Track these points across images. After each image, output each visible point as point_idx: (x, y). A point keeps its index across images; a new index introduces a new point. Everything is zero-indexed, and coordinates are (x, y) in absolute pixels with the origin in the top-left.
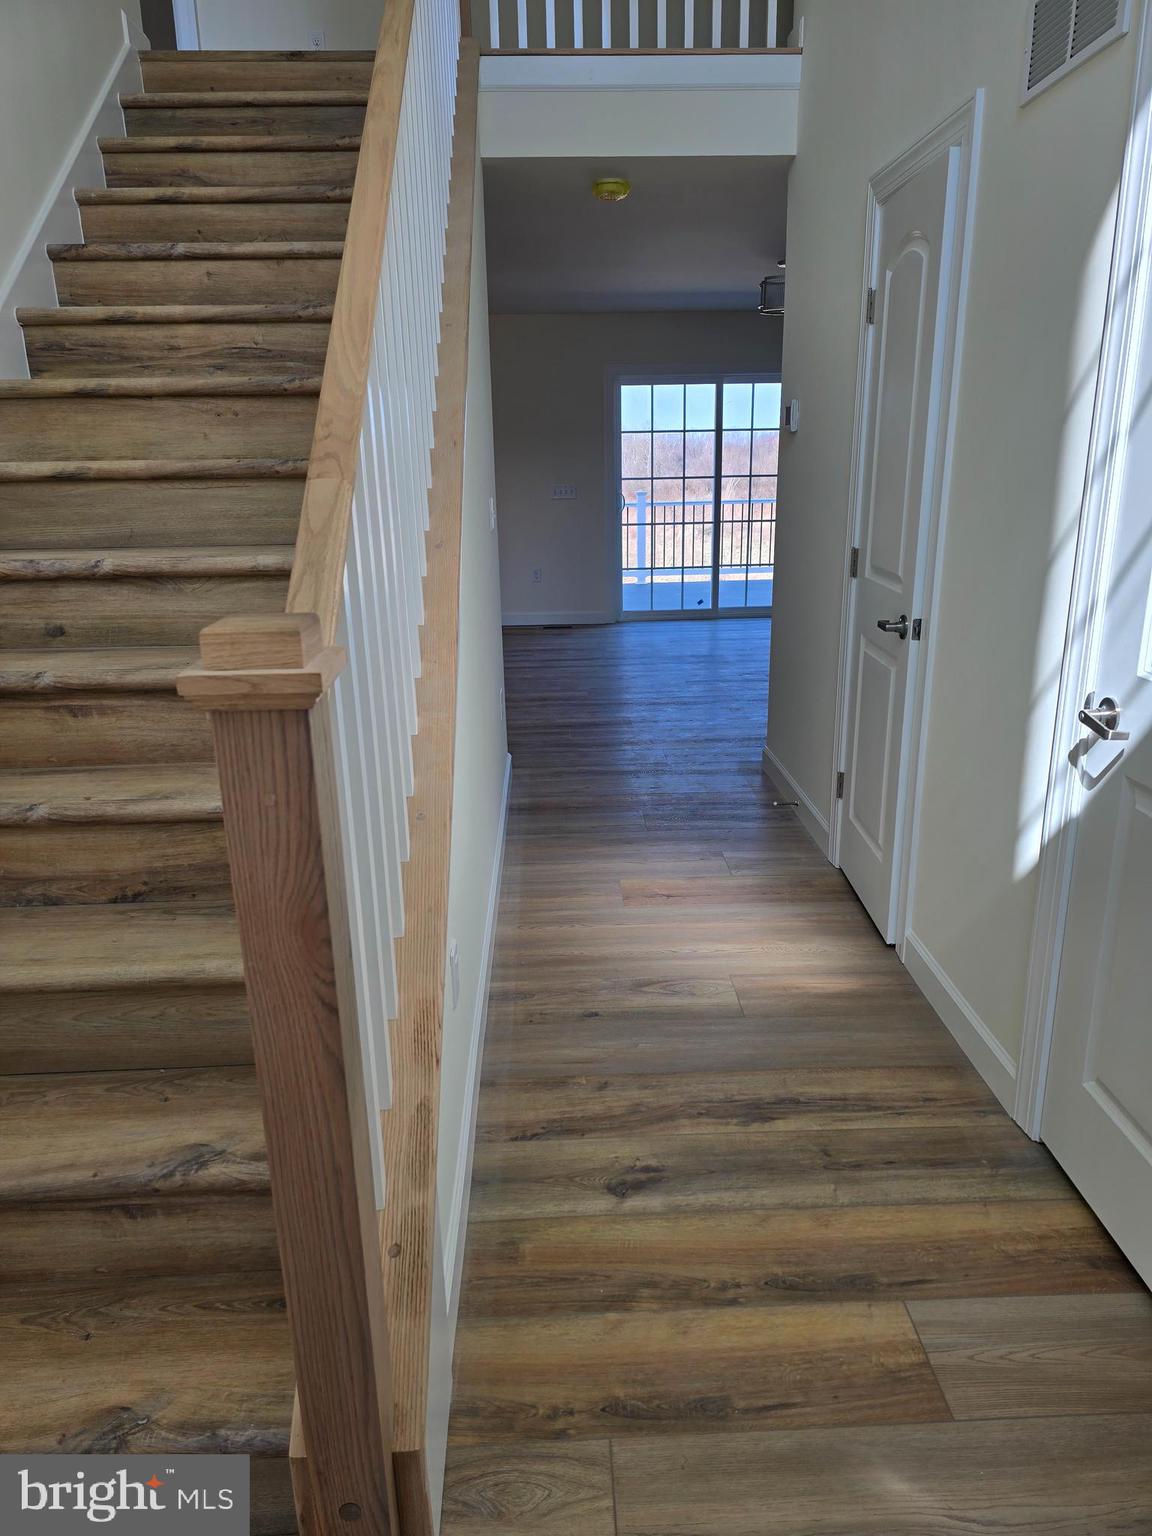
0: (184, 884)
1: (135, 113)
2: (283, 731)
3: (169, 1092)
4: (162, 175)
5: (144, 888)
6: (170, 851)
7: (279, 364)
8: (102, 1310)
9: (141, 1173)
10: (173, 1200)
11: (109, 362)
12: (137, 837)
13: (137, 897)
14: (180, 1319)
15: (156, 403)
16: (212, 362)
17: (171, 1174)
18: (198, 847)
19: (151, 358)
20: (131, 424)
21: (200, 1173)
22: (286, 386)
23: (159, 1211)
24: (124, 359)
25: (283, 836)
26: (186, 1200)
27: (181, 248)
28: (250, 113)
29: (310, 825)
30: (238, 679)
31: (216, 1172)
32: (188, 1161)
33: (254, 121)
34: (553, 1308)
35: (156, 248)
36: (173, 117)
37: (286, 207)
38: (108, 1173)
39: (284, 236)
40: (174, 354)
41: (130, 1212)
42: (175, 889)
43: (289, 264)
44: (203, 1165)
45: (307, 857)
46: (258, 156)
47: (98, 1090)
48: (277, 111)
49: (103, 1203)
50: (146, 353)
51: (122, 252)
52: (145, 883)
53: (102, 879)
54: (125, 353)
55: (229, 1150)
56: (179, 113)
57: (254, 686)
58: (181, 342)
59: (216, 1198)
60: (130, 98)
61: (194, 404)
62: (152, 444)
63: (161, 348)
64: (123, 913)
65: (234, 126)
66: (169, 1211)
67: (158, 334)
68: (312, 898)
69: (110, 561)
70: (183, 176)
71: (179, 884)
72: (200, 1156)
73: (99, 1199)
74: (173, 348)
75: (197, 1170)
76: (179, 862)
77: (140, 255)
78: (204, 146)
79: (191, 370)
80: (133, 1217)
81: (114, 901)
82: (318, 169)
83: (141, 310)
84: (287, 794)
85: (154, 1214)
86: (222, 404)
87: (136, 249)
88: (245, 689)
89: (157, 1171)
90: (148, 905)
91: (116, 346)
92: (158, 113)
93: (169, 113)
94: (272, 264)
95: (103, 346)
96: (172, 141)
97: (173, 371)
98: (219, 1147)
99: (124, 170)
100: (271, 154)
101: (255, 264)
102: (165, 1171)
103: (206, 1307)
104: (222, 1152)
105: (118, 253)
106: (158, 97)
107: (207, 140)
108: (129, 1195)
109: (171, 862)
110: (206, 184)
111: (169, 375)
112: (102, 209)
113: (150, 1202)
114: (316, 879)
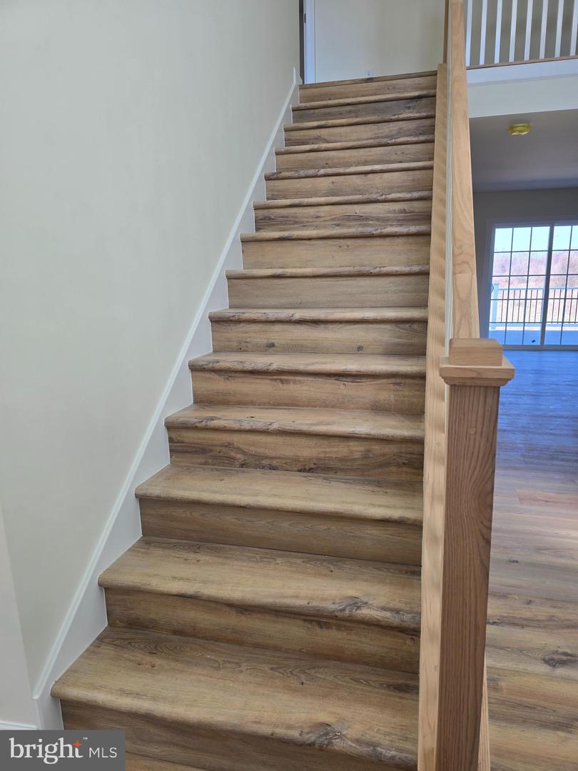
0: (333, 466)
1: (296, 112)
2: (486, 397)
3: (332, 568)
4: (310, 139)
5: (314, 466)
6: (327, 450)
7: (366, 222)
8: (306, 671)
9: (330, 606)
10: (341, 623)
11: (290, 224)
12: (313, 442)
13: (310, 470)
14: (344, 684)
15: (313, 242)
16: (334, 222)
17: (343, 610)
18: (341, 449)
19: (308, 222)
20: (300, 251)
21: (358, 612)
22: (374, 232)
23: (334, 627)
24: (296, 222)
25: (476, 451)
26: (348, 624)
27: (322, 171)
28: (348, 108)
29: (491, 445)
30: (471, 370)
31: (365, 612)
32: (351, 605)
33: (350, 112)
34: (525, 722)
35: (311, 172)
36: (314, 113)
37: (368, 149)
38: (314, 604)
39: (365, 163)
40: (317, 220)
41: (320, 625)
42: (328, 468)
43: (370, 176)
44: (359, 608)
45: (487, 462)
46: (353, 127)
47: (299, 561)
48: (360, 106)
49: (309, 618)
50: (306, 220)
51: (297, 175)
52: (315, 464)
53: (296, 460)
54: (296, 220)
55: (370, 603)
56: (317, 111)
57: (479, 373)
58: (322, 214)
59: (362, 626)
60: (296, 106)
61: (330, 242)
62: (309, 261)
63: (313, 217)
64: (305, 477)
65: (341, 115)
66: (339, 628)
67: (312, 211)
68: (487, 482)
69: (299, 314)
70: (318, 139)
71: (330, 466)
72: (356, 603)
73: (307, 615)
74: (318, 217)
75: (356, 610)
76: (331, 456)
77: (304, 176)
78: (329, 125)
79: (325, 227)
80: (321, 627)
81: (300, 471)
82: (381, 131)
83: (306, 200)
84: (482, 429)
85: (332, 628)
86: (342, 242)
87: (302, 173)
88: (474, 375)
89: (336, 607)
90: (316, 475)
91: (292, 217)
92: (307, 112)
93: (312, 111)
94: (363, 176)
95: (287, 217)
96: (315, 124)
97: (317, 227)
98: (365, 599)
99: (293, 138)
100: (359, 126)
101: (354, 176)
102: (341, 608)
103: (357, 681)
104: (366, 603)
105: (294, 175)
106: (308, 104)
107: (331, 122)
108: (322, 616)
109: (327, 455)
110: (328, 142)
111: (314, 229)
112: (285, 156)
113: (330, 621)
114: (490, 473)
